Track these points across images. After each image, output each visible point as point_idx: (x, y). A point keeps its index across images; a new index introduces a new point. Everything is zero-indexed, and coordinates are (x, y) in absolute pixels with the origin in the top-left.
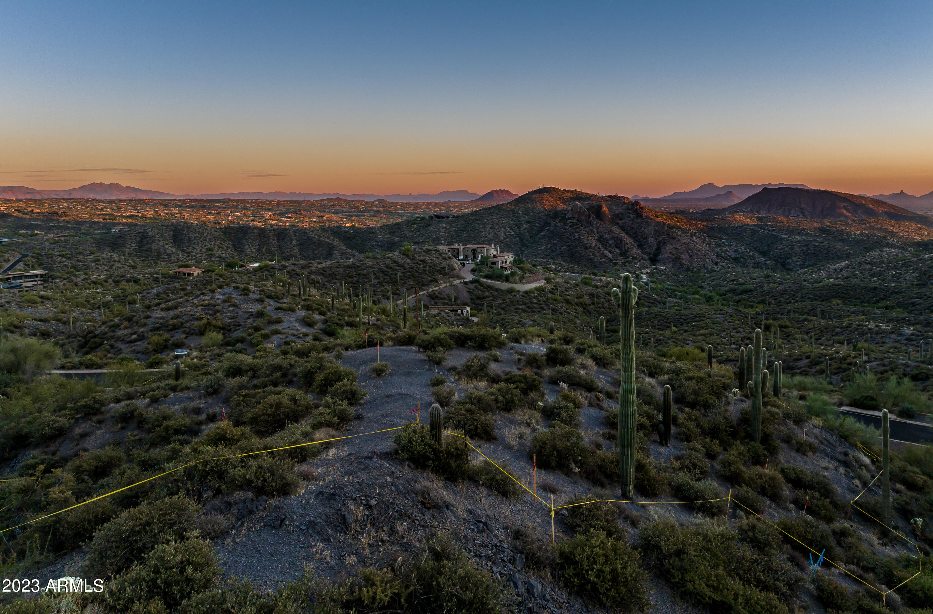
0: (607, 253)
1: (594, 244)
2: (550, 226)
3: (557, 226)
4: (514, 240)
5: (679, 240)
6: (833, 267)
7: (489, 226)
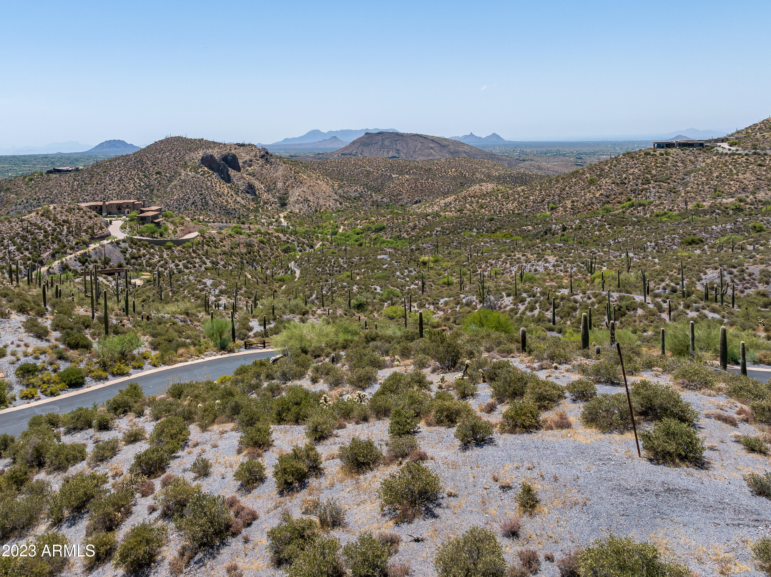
0: (239, 199)
1: (226, 191)
2: (180, 175)
3: (188, 175)
4: (144, 191)
5: (306, 183)
6: (443, 201)
7: (117, 179)
